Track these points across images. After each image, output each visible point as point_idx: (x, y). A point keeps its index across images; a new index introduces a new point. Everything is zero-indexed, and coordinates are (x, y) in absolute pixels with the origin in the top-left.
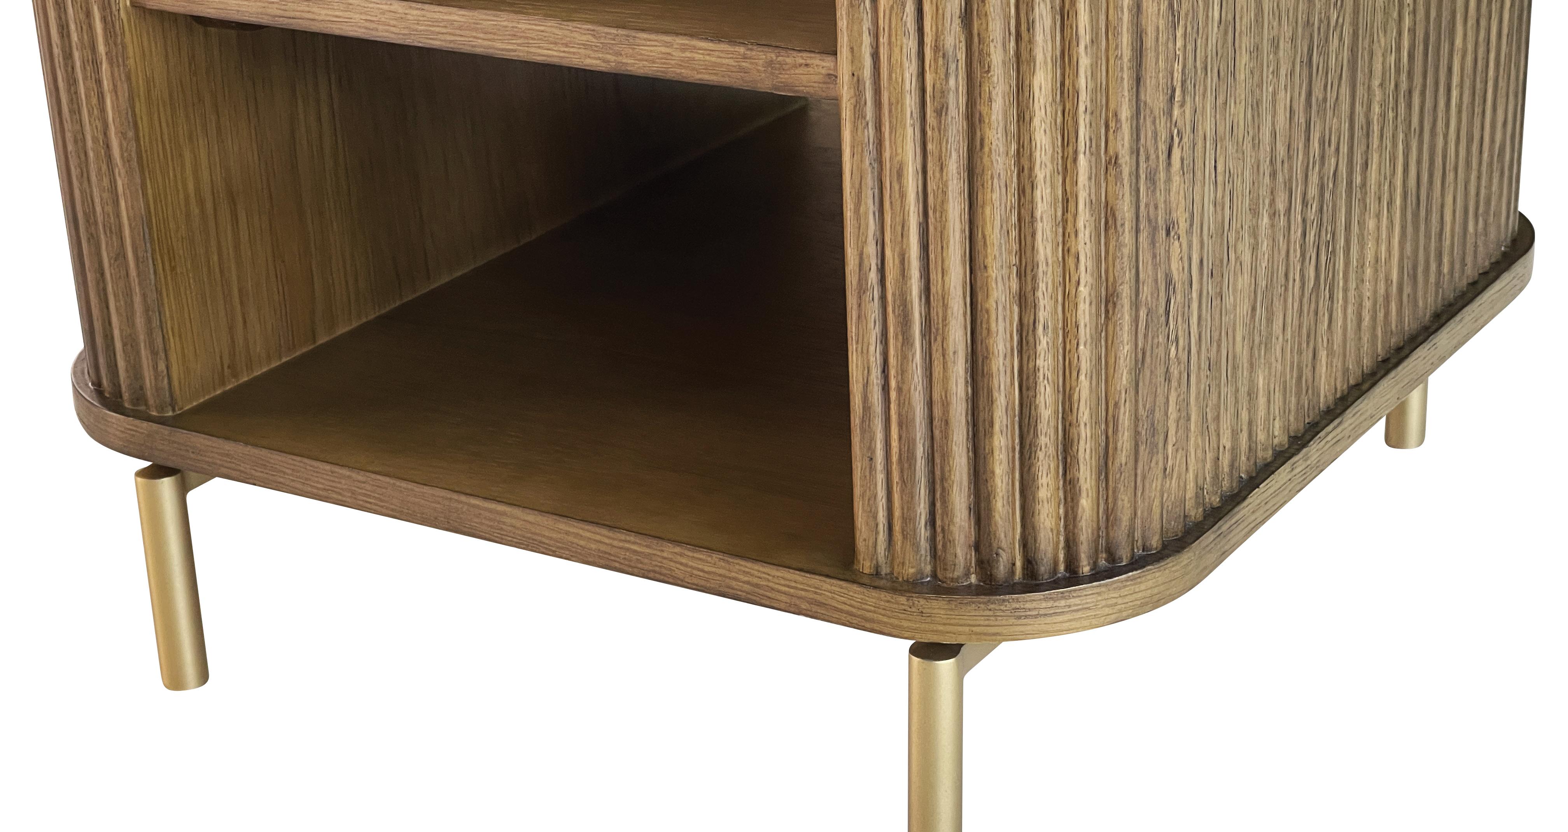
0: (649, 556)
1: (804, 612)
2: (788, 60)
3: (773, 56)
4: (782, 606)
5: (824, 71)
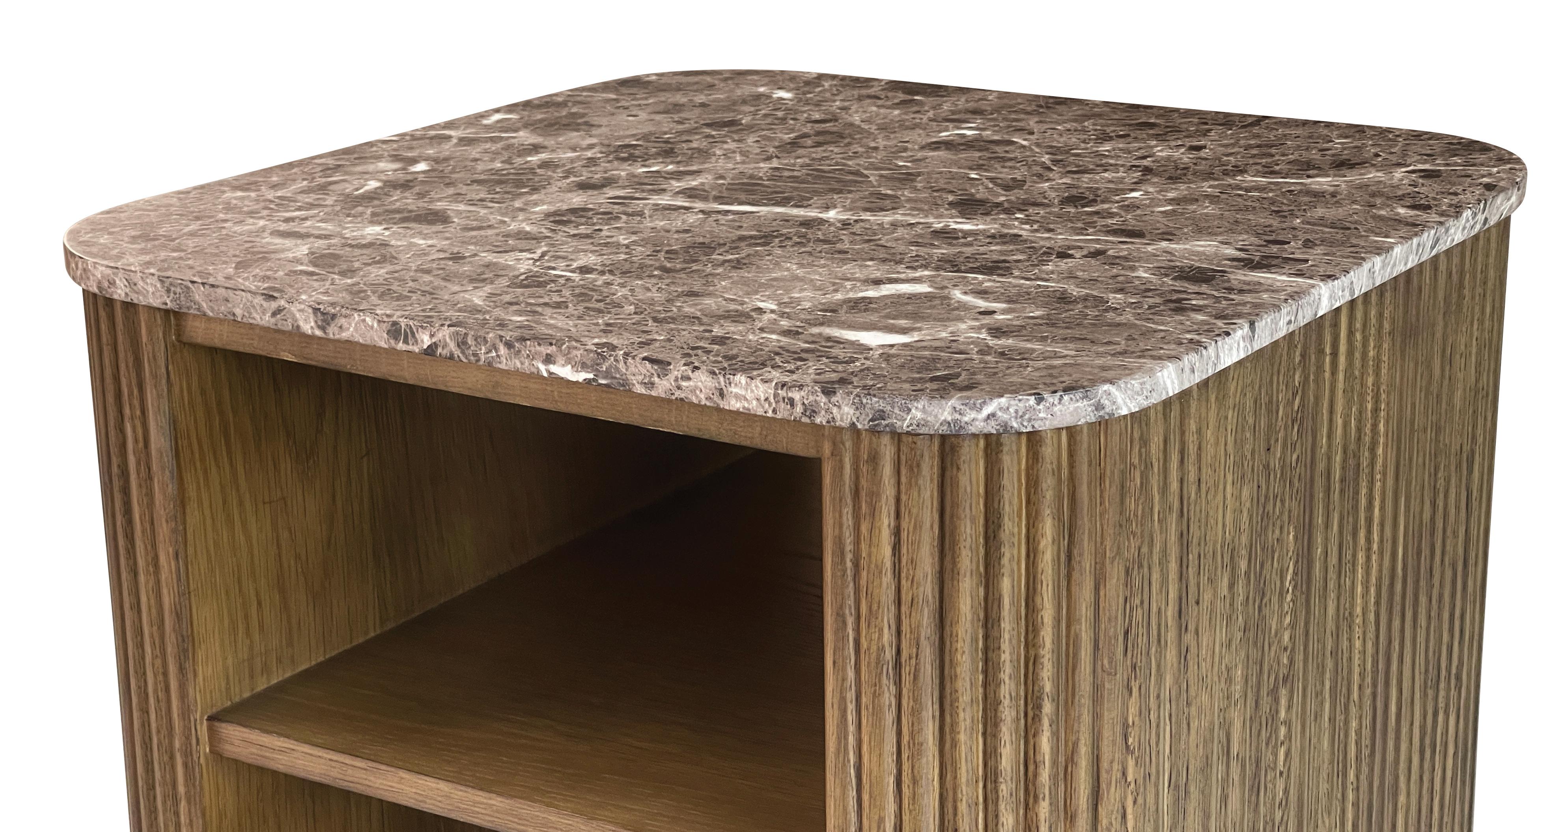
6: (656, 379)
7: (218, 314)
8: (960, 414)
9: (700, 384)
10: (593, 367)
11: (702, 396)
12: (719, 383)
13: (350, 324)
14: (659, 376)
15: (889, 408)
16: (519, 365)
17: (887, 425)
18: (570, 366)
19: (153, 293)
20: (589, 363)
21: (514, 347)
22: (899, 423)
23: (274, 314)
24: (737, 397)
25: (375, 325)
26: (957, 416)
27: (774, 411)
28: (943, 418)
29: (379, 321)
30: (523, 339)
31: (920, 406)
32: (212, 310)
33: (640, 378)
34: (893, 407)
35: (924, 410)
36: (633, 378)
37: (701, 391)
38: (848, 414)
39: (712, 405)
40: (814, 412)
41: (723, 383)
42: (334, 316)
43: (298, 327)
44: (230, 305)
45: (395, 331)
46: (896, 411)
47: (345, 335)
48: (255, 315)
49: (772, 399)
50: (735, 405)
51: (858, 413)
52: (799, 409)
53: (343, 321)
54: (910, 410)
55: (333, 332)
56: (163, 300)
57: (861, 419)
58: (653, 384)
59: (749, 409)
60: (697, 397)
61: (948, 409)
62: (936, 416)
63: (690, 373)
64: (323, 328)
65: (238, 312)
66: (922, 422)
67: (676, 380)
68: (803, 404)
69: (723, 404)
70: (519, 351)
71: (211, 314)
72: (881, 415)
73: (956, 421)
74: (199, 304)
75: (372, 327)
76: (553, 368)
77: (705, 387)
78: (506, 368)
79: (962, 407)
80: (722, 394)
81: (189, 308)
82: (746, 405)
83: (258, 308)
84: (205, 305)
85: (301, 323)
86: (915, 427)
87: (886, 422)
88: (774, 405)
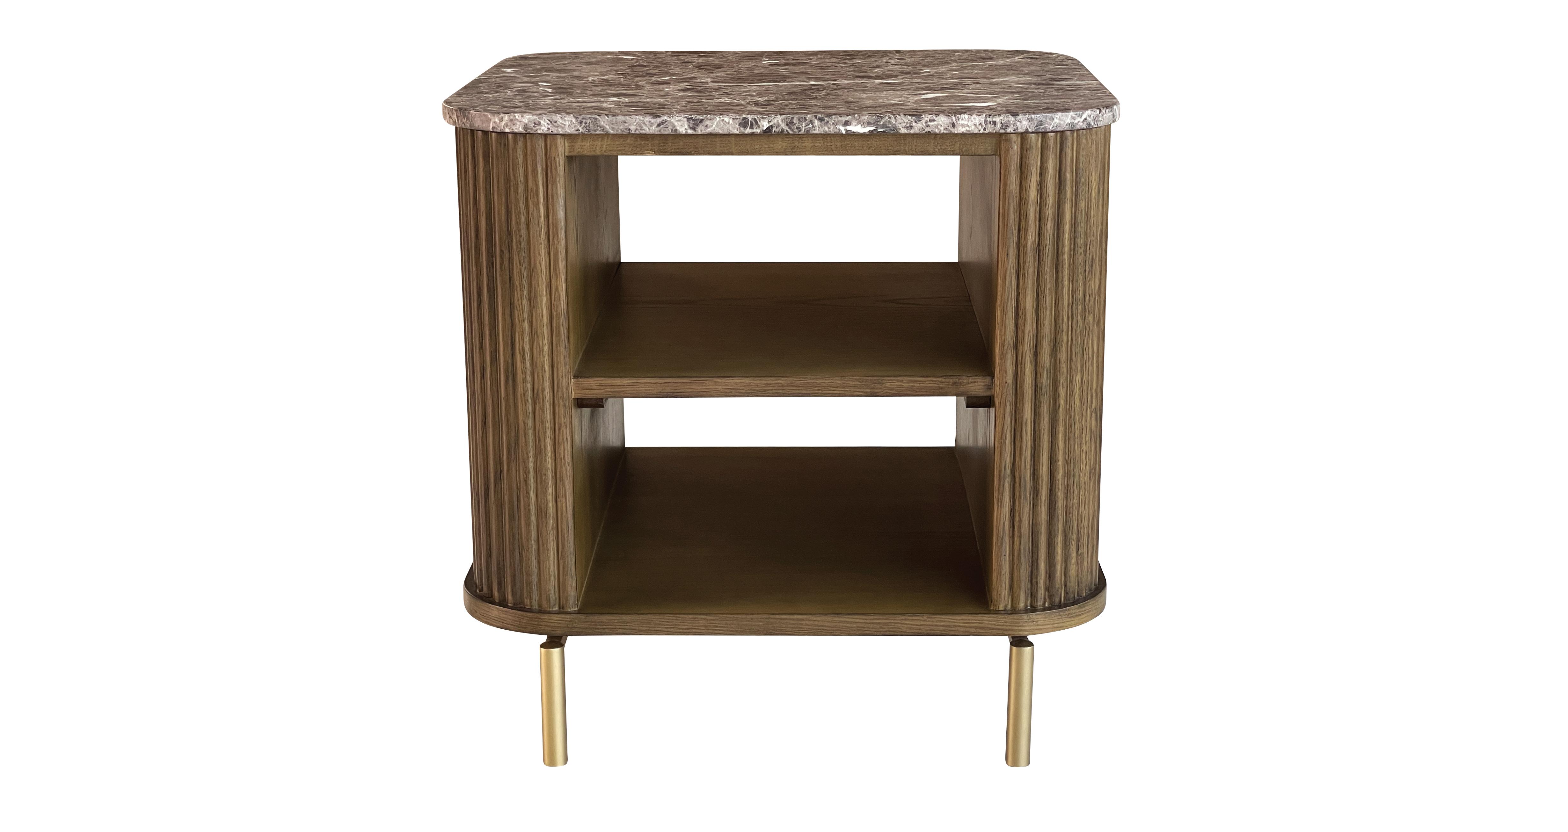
0: (886, 624)
1: (972, 634)
2: (965, 381)
3: (957, 380)
4: (961, 633)
5: (983, 384)
6: (914, 124)
7: (617, 131)
8: (1074, 119)
9: (941, 122)
10: (875, 123)
11: (942, 128)
12: (952, 120)
13: (713, 124)
14: (916, 122)
15: (1044, 119)
16: (826, 129)
17: (1043, 128)
18: (860, 125)
19: (569, 125)
20: (872, 122)
21: (824, 120)
22: (1049, 126)
23: (659, 125)
24: (963, 126)
25: (731, 121)
26: (1073, 120)
27: (985, 129)
28: (1067, 122)
29: (733, 119)
30: (830, 115)
31: (1058, 117)
32: (613, 129)
33: (904, 125)
34: (1046, 119)
35: (1060, 119)
36: (899, 125)
37: (941, 125)
38: (1025, 125)
39: (947, 132)
40: (1008, 126)
41: (954, 120)
42: (702, 121)
43: (676, 130)
44: (626, 125)
45: (744, 123)
46: (1048, 120)
47: (709, 130)
48: (645, 128)
49: (983, 124)
50: (961, 130)
51: (1030, 123)
52: (999, 126)
53: (708, 123)
54: (1053, 119)
55: (700, 130)
56: (577, 128)
57: (1031, 126)
58: (912, 127)
59: (970, 131)
60: (938, 129)
61: (1070, 117)
62: (1064, 121)
63: (935, 118)
64: (694, 129)
65: (633, 128)
66: (1058, 125)
67: (926, 122)
68: (1002, 123)
69: (955, 131)
70: (828, 122)
71: (612, 132)
72: (1041, 123)
73: (1072, 123)
74: (603, 127)
75: (729, 123)
76: (848, 128)
77: (944, 124)
78: (819, 132)
79: (1075, 116)
80: (953, 125)
81: (595, 131)
82: (968, 129)
83: (647, 123)
84: (608, 127)
85: (678, 128)
86: (1055, 128)
87: (1043, 127)
88: (984, 126)
